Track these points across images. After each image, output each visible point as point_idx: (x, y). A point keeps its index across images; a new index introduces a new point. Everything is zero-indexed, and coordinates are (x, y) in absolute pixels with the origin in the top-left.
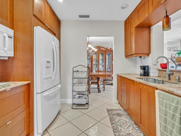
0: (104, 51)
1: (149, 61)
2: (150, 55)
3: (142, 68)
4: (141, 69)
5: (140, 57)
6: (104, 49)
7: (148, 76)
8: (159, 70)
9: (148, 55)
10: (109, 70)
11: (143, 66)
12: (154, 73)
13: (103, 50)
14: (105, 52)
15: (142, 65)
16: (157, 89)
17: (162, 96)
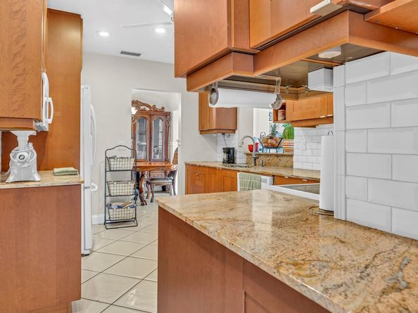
0: (147, 113)
1: (234, 141)
2: (237, 131)
3: (226, 151)
4: (224, 152)
5: (223, 134)
6: (148, 109)
7: (233, 163)
8: (247, 154)
9: (234, 131)
10: (158, 157)
11: (227, 148)
12: (240, 159)
13: (144, 110)
14: (150, 115)
15: (225, 147)
16: (239, 171)
17: (242, 176)
